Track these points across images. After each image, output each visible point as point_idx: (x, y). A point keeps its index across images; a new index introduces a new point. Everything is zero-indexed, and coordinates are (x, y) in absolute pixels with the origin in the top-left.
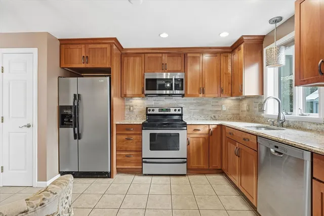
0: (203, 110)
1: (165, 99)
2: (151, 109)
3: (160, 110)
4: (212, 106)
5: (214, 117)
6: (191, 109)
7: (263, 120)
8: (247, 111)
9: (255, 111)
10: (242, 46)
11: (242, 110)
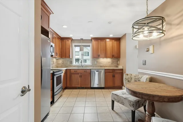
7: (73, 67)
8: (62, 63)
9: (67, 64)
10: (70, 41)
11: (58, 63)
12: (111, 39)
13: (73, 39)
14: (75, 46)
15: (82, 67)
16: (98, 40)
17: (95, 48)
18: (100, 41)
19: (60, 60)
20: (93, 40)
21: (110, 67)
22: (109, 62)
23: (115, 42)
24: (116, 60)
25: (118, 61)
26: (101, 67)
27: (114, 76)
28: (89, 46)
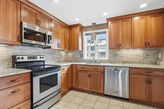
0: (53, 57)
1: (30, 48)
2: (21, 57)
3: (28, 58)
4: (57, 55)
5: (59, 61)
6: (48, 57)
7: (83, 61)
8: (72, 57)
9: (77, 57)
10: (78, 28)
11: (68, 56)
12: (143, 14)
13: (84, 27)
14: (86, 35)
15: (95, 62)
16: (118, 21)
17: (112, 34)
18: (121, 21)
19: (70, 53)
20: (109, 23)
21: (141, 63)
22: (139, 55)
23: (152, 18)
24: (155, 51)
25: (158, 54)
26: (124, 62)
27: (149, 82)
28: (105, 32)
